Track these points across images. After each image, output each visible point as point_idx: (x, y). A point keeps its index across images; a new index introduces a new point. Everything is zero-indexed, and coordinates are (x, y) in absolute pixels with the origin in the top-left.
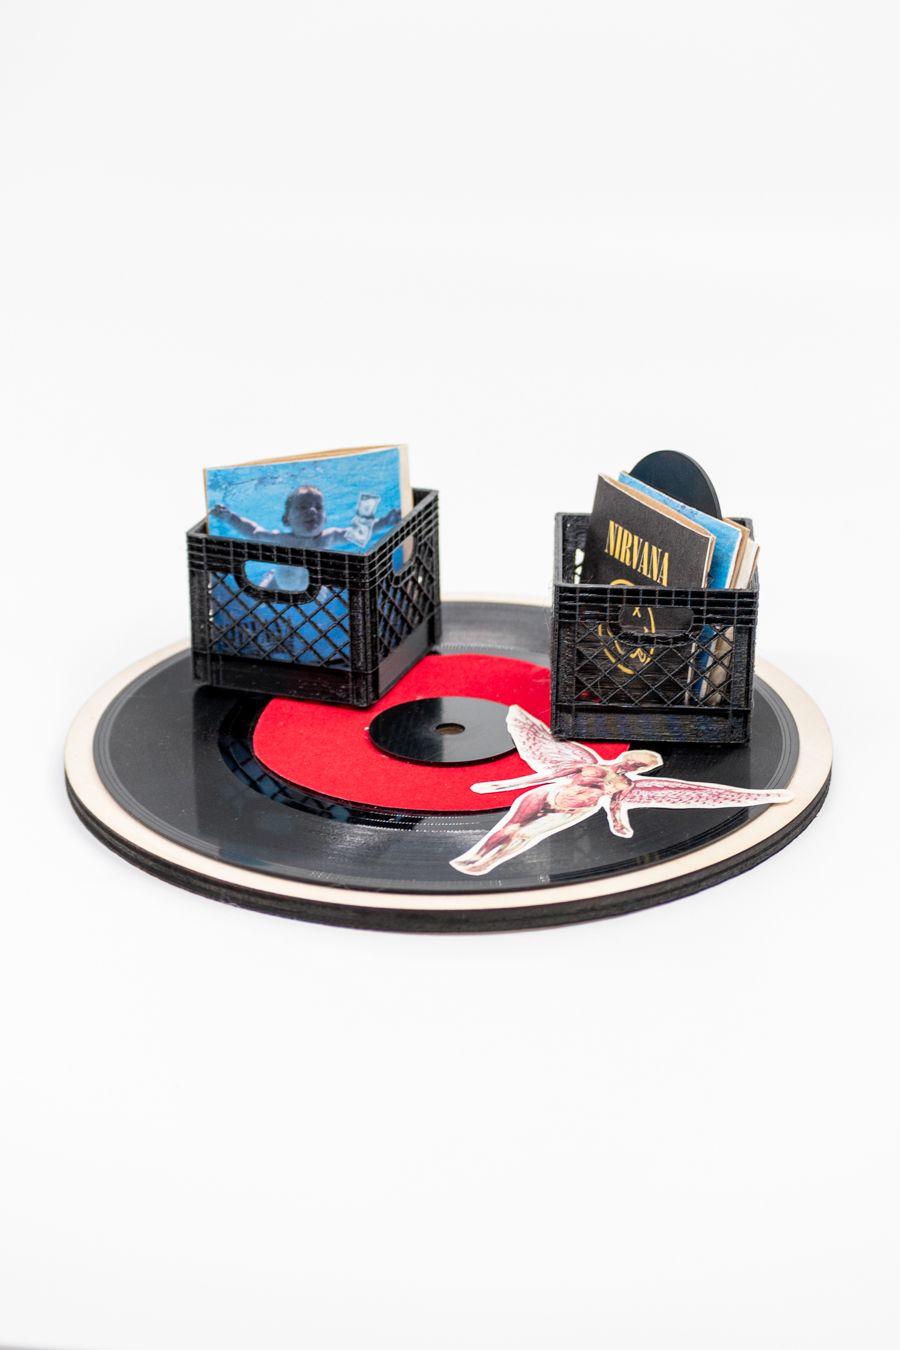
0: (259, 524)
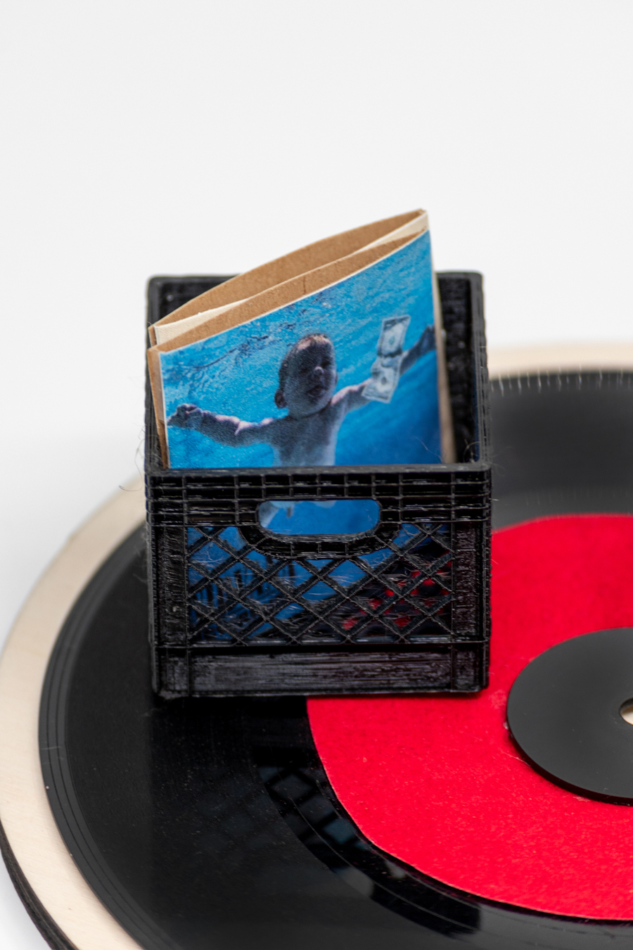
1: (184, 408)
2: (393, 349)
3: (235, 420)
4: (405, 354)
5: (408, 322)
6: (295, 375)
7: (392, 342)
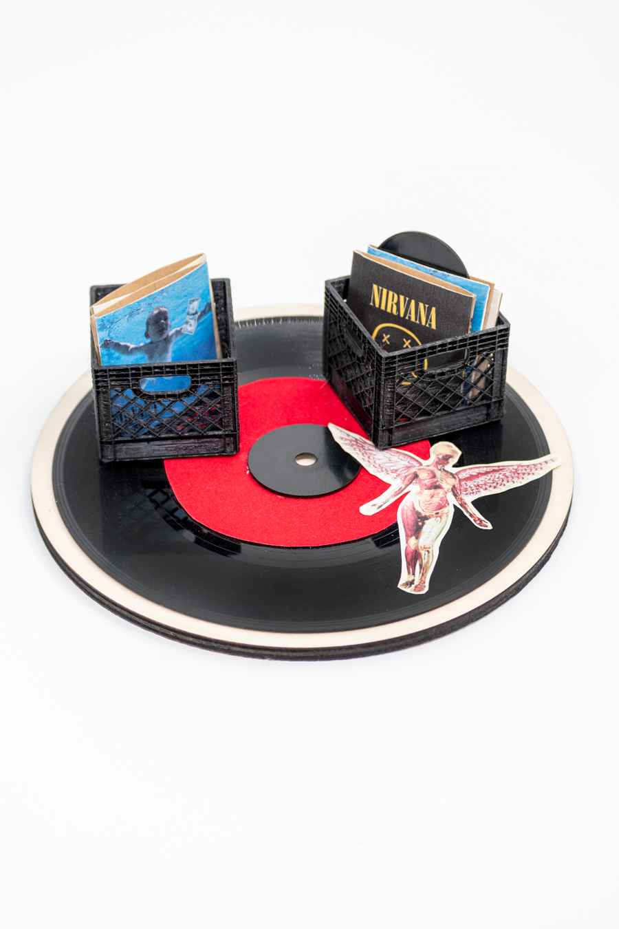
1: (107, 340)
2: (194, 312)
3: (129, 344)
4: (199, 314)
5: (199, 300)
6: (153, 324)
7: (193, 309)
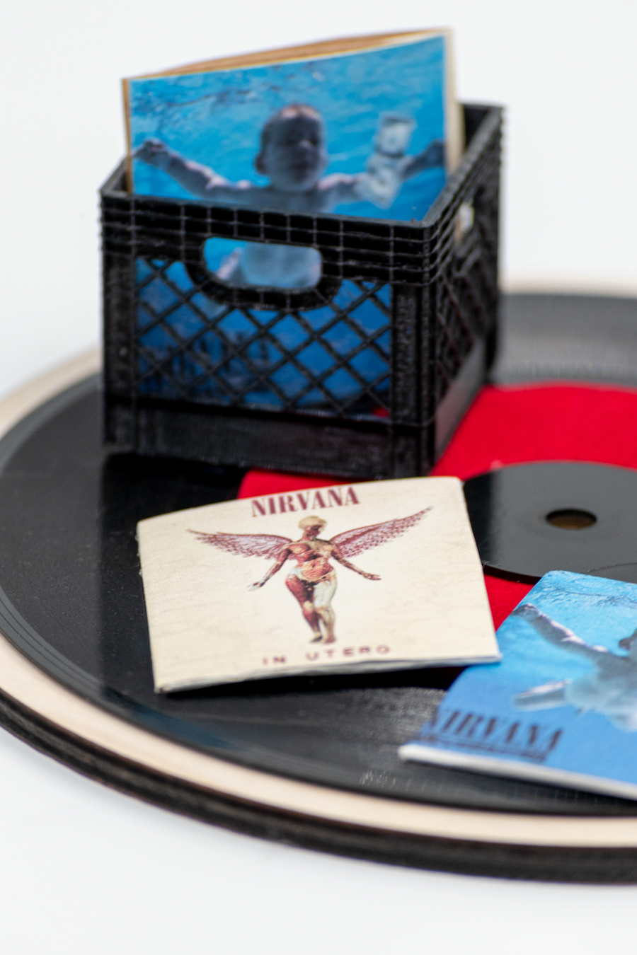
0: (217, 169)
4: (408, 160)
5: (413, 126)
6: (279, 144)
7: (393, 142)
